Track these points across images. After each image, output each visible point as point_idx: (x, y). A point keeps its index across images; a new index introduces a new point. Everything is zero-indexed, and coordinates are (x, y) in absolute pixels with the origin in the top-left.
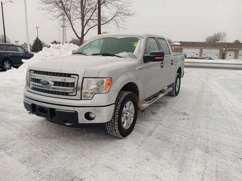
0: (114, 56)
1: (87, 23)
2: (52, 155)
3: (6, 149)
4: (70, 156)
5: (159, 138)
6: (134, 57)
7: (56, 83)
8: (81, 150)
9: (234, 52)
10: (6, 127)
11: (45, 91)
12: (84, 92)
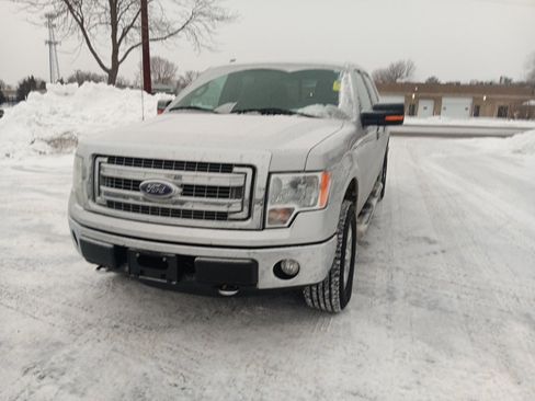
0: (291, 113)
1: (124, 34)
2: (192, 376)
3: (55, 374)
4: (242, 375)
5: (417, 304)
6: (342, 116)
7: (188, 190)
8: (261, 354)
9: (432, 102)
10: (17, 309)
11: (165, 212)
12: (273, 211)
